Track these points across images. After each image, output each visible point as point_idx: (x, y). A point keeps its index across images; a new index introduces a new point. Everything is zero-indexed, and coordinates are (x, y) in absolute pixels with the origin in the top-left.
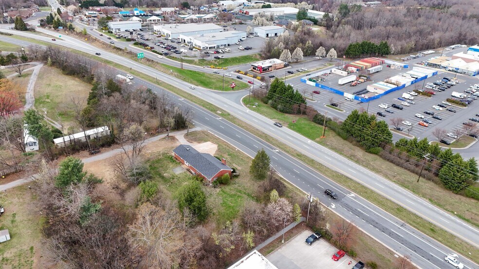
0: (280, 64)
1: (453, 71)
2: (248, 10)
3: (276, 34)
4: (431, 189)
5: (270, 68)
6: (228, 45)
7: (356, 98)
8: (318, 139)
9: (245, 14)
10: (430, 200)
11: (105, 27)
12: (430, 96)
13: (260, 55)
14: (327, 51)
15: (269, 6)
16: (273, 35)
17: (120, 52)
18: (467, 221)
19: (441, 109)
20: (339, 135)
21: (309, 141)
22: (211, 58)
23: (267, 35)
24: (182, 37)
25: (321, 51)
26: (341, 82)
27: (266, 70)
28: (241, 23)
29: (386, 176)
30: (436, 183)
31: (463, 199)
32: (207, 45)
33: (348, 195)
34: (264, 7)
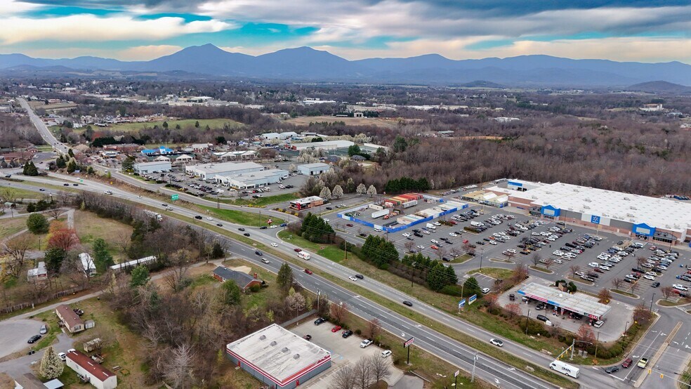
0: (319, 201)
1: (483, 203)
2: (295, 145)
3: (321, 172)
4: (421, 291)
5: (309, 205)
6: (269, 184)
7: (384, 229)
8: (341, 262)
9: (292, 149)
10: (418, 298)
11: (130, 169)
12: (452, 226)
13: (300, 193)
14: (367, 188)
15: (320, 140)
16: (318, 173)
17: (151, 195)
18: (440, 309)
19: (456, 235)
20: (360, 258)
21: (333, 263)
22: (250, 197)
23: (312, 172)
24: (217, 177)
25: (361, 188)
26: (374, 215)
27: (304, 207)
28: (285, 161)
29: (390, 284)
30: (426, 287)
31: (442, 295)
32: (245, 185)
33: (355, 297)
34: (314, 140)
